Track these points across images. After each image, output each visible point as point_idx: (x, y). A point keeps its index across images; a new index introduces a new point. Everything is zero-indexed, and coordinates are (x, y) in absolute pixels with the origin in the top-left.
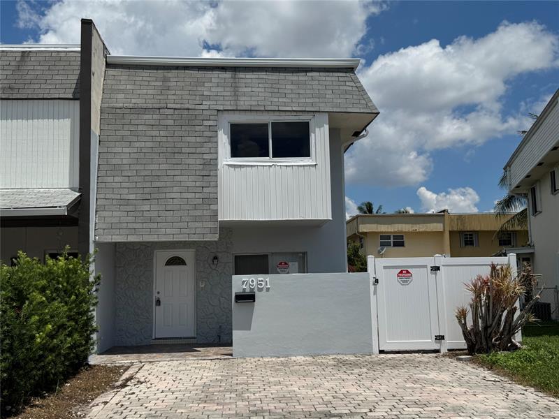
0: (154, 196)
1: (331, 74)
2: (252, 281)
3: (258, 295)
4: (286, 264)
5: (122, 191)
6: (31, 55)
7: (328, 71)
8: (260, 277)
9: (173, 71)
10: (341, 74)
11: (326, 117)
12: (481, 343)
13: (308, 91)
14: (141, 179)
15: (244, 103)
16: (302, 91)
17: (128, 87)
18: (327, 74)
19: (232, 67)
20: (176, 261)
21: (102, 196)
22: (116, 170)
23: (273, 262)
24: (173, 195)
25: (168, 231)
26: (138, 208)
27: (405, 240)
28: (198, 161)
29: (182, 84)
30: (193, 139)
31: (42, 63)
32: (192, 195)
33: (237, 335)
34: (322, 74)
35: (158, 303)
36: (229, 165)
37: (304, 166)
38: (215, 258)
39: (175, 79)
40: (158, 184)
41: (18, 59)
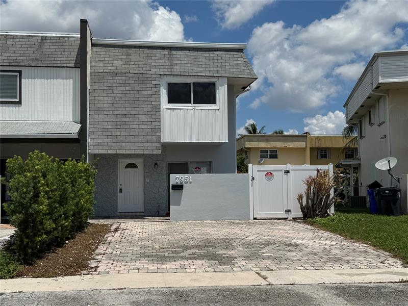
0: (122, 127)
1: (229, 53)
2: (182, 178)
3: (185, 186)
4: (199, 168)
5: (104, 123)
6: (47, 38)
7: (227, 51)
8: (186, 176)
9: (132, 49)
10: (235, 53)
11: (226, 80)
12: (310, 213)
13: (215, 64)
14: (115, 116)
15: (176, 70)
16: (211, 64)
17: (106, 59)
18: (227, 52)
19: (168, 47)
20: (132, 166)
21: (92, 126)
22: (100, 110)
23: (191, 167)
24: (134, 126)
25: (132, 148)
26: (114, 134)
27: (278, 153)
28: (149, 106)
29: (138, 57)
30: (145, 92)
31: (54, 44)
32: (146, 127)
33: (173, 208)
34: (223, 53)
35: (121, 191)
36: (167, 108)
37: (212, 109)
38: (156, 164)
39: (134, 54)
40: (125, 120)
41: (39, 41)
